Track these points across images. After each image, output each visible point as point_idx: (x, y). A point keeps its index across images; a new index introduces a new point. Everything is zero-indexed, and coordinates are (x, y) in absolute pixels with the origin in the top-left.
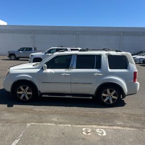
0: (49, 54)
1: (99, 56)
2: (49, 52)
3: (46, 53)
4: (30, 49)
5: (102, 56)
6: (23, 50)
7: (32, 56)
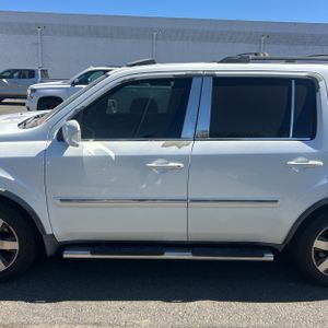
0: (84, 86)
2: (84, 80)
3: (74, 84)
4: (31, 74)
6: (11, 77)
7: (33, 90)
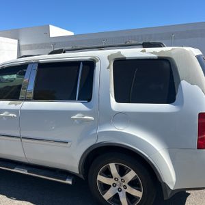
1: (90, 65)
5: (97, 64)
